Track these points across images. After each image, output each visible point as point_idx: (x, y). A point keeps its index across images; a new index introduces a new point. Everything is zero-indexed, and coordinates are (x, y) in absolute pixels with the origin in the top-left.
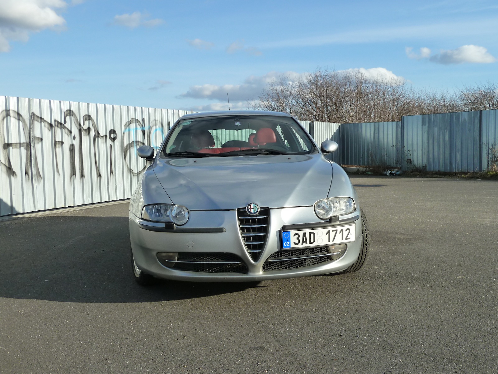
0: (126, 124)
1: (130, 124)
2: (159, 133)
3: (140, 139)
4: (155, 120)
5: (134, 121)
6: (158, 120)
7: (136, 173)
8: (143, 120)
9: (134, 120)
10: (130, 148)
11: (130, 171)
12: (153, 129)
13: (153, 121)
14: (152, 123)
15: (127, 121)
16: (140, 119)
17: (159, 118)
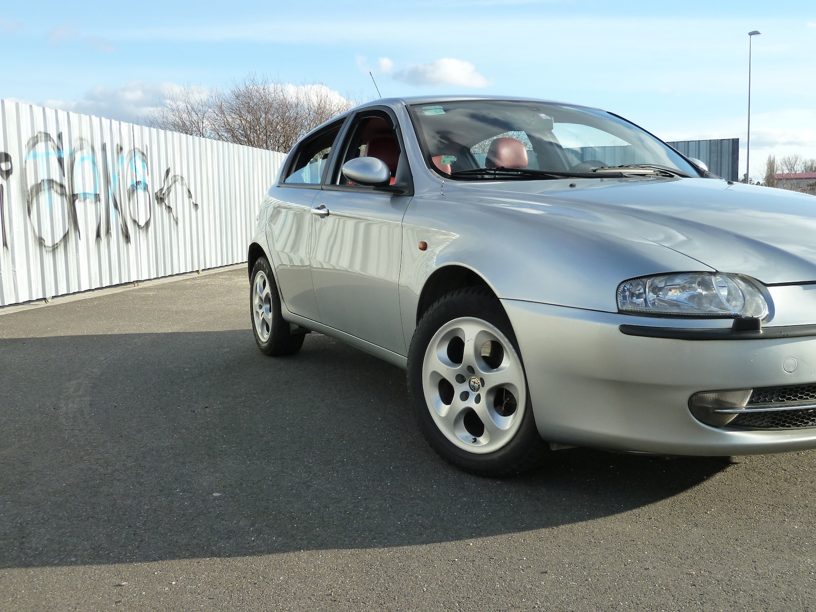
0: (28, 143)
1: (37, 142)
2: (88, 163)
3: (56, 176)
4: (81, 139)
5: (43, 138)
6: (85, 140)
7: (50, 247)
8: (60, 136)
9: (43, 135)
10: (37, 193)
11: (41, 241)
12: (78, 156)
13: (77, 139)
14: (76, 144)
15: (30, 136)
16: (54, 136)
17: (86, 135)
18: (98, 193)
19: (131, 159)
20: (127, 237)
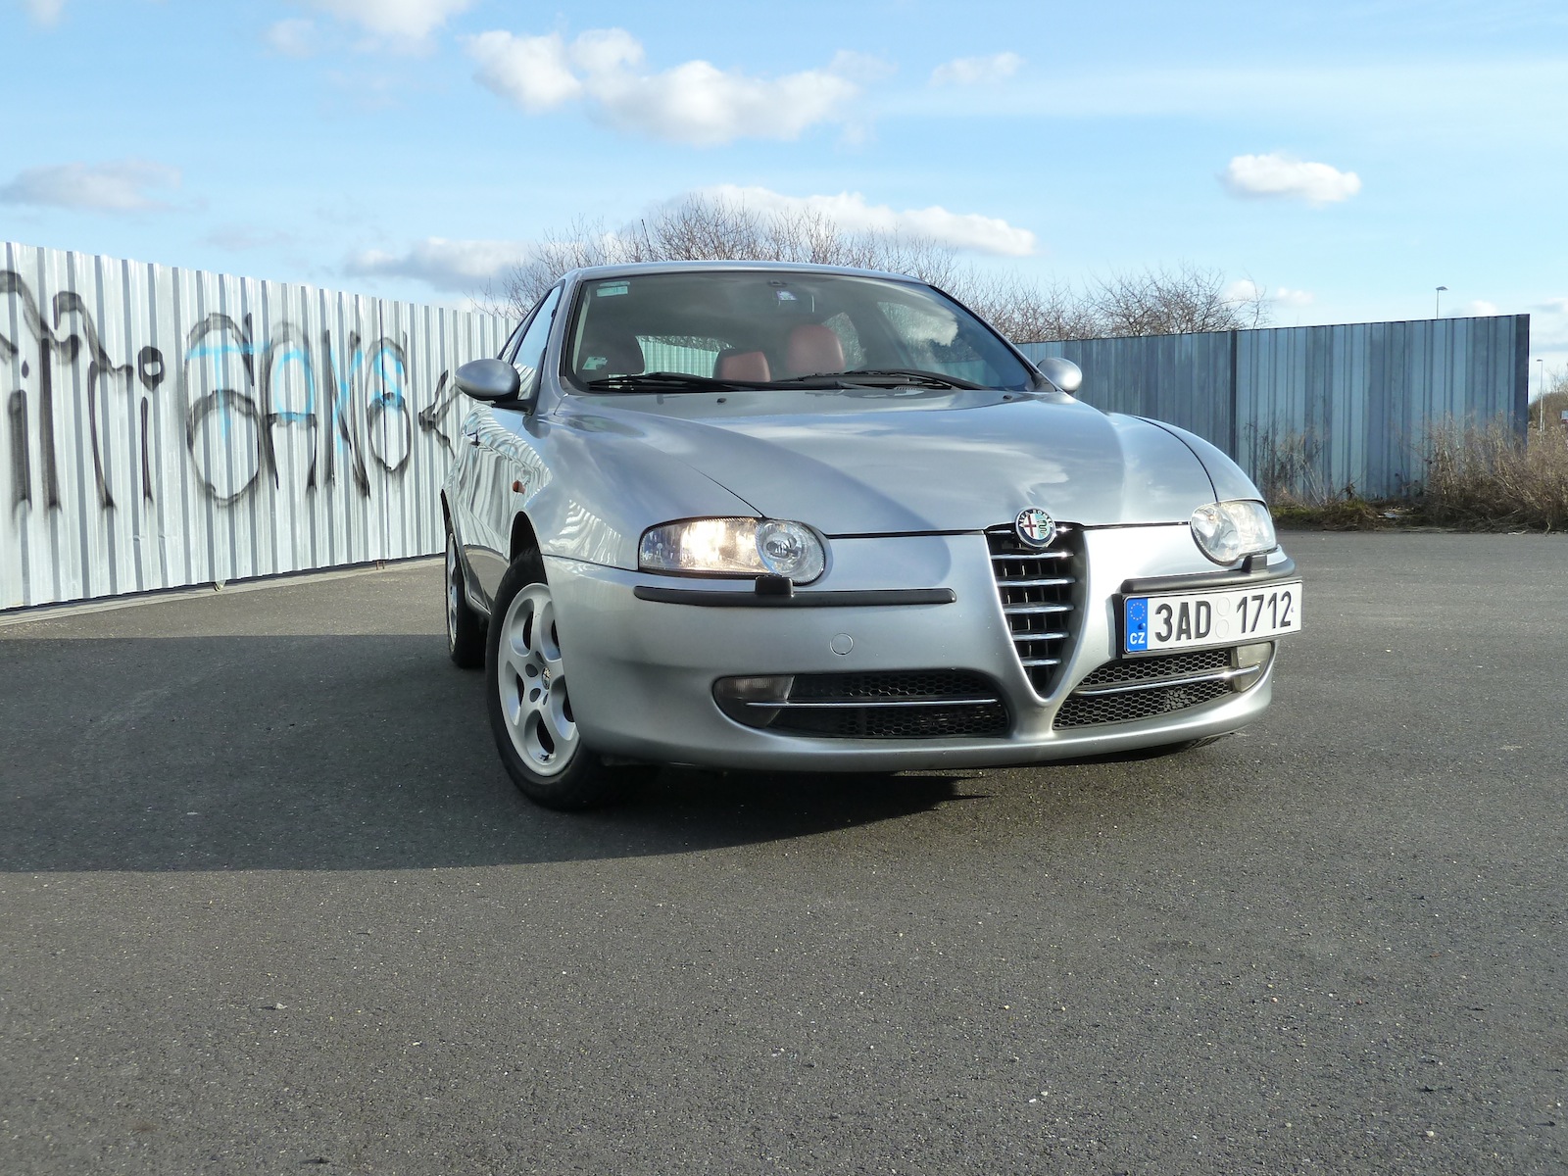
0: (192, 331)
1: (208, 330)
2: (296, 365)
3: (238, 384)
4: (286, 324)
5: (219, 324)
6: (292, 325)
7: (224, 500)
8: (247, 320)
9: (219, 318)
10: (205, 412)
11: (208, 490)
12: (279, 353)
13: (278, 324)
14: (275, 333)
15: (197, 320)
16: (237, 318)
17: (294, 316)
18: (313, 412)
19: (375, 357)
20: (364, 487)
